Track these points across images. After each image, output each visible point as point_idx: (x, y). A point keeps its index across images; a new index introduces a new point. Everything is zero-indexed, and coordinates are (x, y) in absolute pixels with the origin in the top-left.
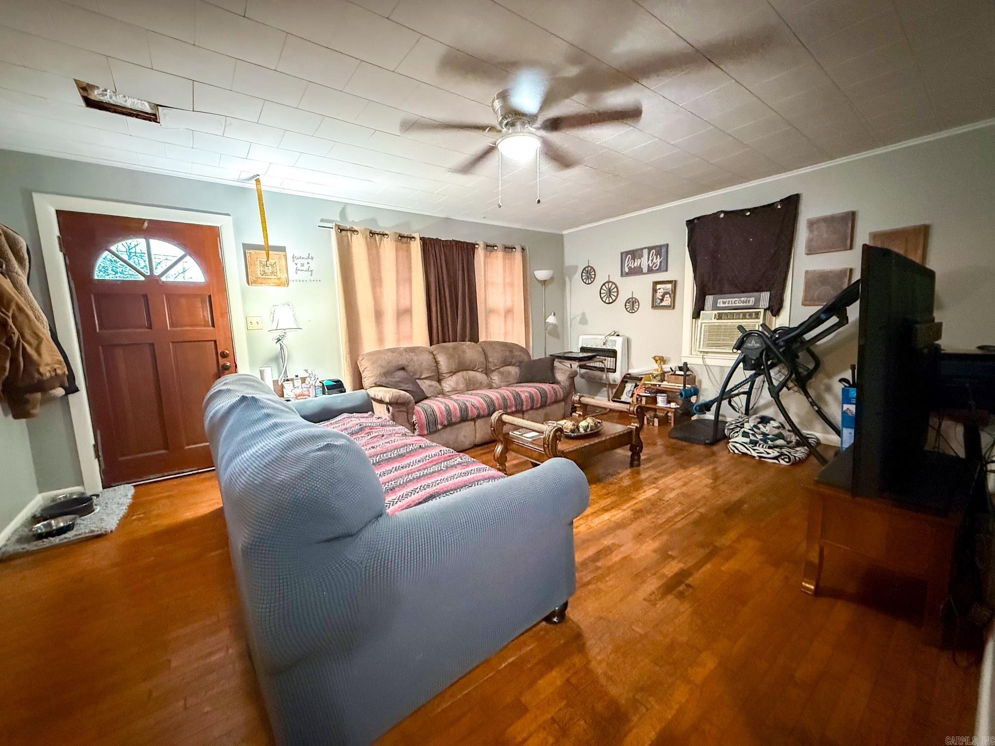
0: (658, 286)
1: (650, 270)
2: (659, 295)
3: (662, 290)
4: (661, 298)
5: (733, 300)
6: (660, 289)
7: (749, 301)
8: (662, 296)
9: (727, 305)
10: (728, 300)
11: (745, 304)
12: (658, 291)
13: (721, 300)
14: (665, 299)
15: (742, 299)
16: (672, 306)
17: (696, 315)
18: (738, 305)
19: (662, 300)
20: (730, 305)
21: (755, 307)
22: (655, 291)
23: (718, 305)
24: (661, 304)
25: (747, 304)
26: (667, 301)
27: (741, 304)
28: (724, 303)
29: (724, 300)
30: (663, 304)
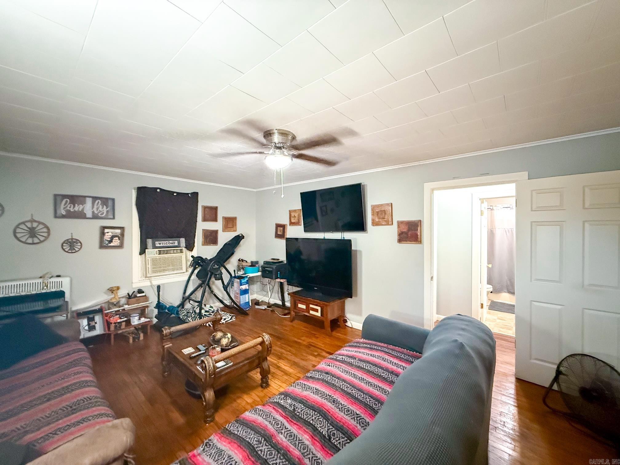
0: (106, 230)
1: (95, 217)
2: (107, 237)
3: (110, 234)
4: (109, 240)
5: (165, 242)
6: (108, 233)
7: (174, 243)
8: (111, 238)
9: (161, 245)
10: (162, 242)
11: (172, 245)
12: (106, 234)
13: (158, 242)
14: (113, 241)
15: (170, 242)
16: (121, 246)
17: (143, 251)
18: (168, 245)
19: (111, 241)
20: (164, 245)
21: (178, 246)
22: (103, 234)
23: (156, 245)
24: (109, 245)
25: (174, 245)
26: (116, 242)
27: (171, 245)
28: (160, 244)
29: (159, 242)
30: (112, 244)
